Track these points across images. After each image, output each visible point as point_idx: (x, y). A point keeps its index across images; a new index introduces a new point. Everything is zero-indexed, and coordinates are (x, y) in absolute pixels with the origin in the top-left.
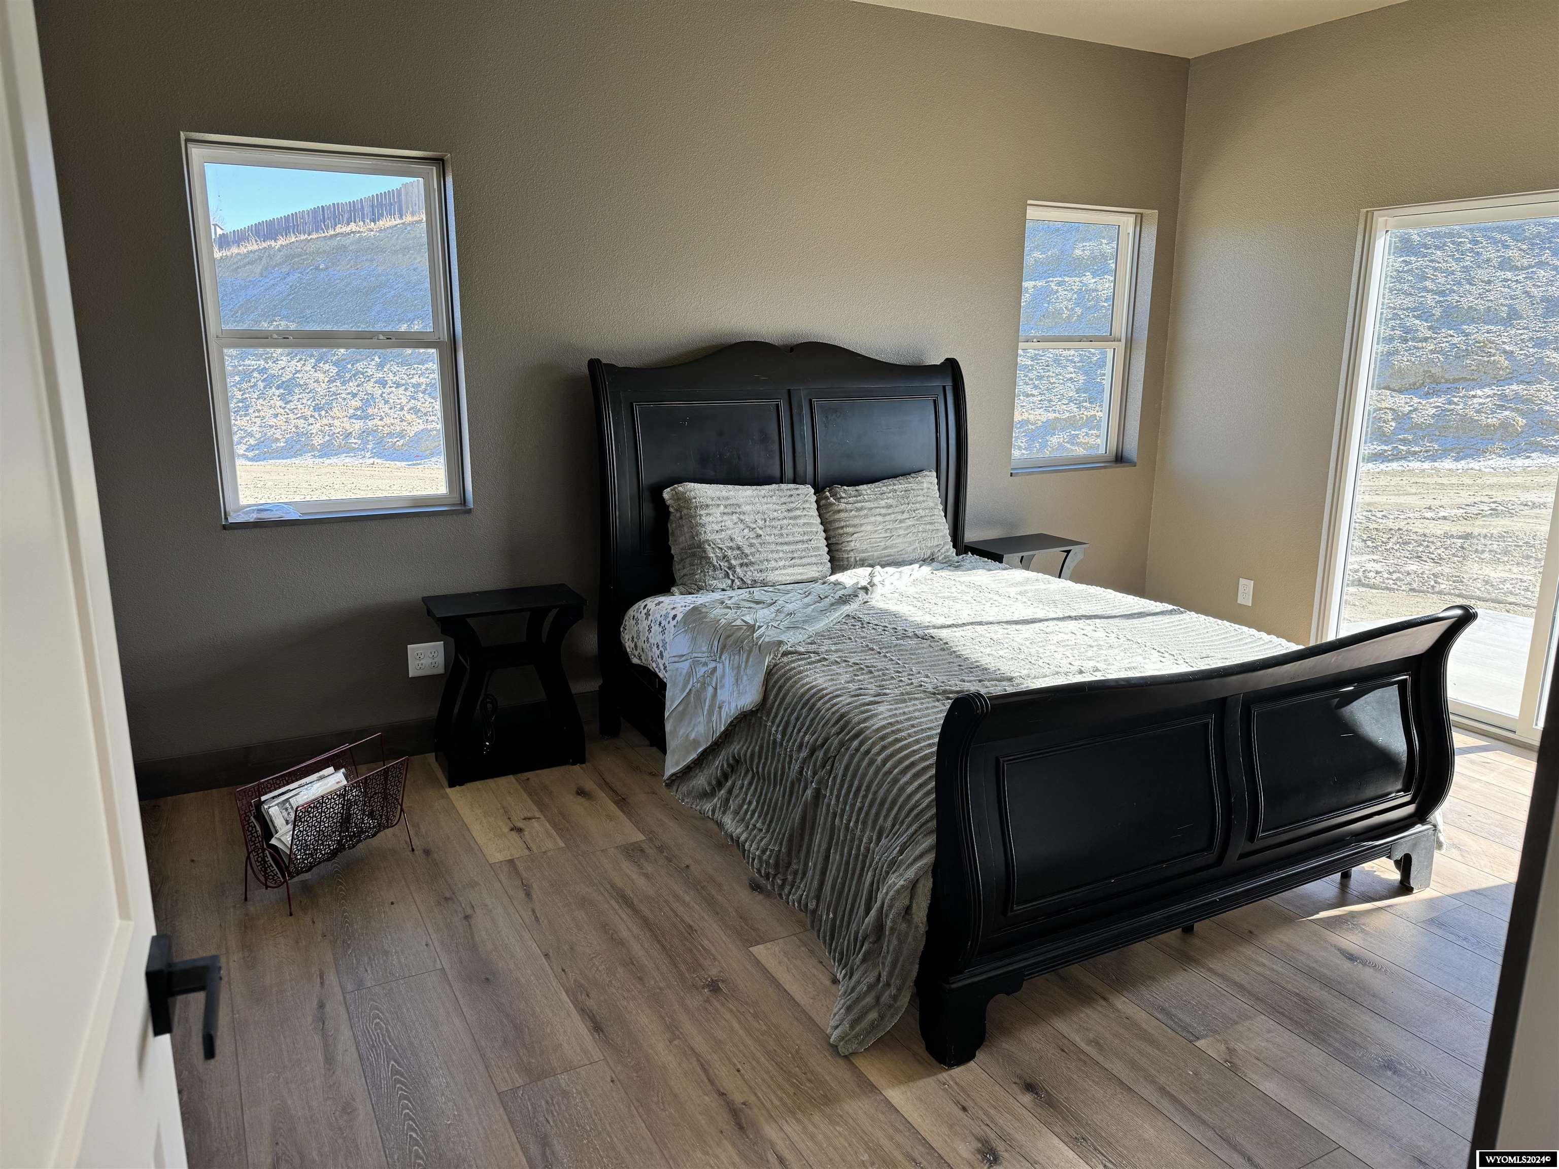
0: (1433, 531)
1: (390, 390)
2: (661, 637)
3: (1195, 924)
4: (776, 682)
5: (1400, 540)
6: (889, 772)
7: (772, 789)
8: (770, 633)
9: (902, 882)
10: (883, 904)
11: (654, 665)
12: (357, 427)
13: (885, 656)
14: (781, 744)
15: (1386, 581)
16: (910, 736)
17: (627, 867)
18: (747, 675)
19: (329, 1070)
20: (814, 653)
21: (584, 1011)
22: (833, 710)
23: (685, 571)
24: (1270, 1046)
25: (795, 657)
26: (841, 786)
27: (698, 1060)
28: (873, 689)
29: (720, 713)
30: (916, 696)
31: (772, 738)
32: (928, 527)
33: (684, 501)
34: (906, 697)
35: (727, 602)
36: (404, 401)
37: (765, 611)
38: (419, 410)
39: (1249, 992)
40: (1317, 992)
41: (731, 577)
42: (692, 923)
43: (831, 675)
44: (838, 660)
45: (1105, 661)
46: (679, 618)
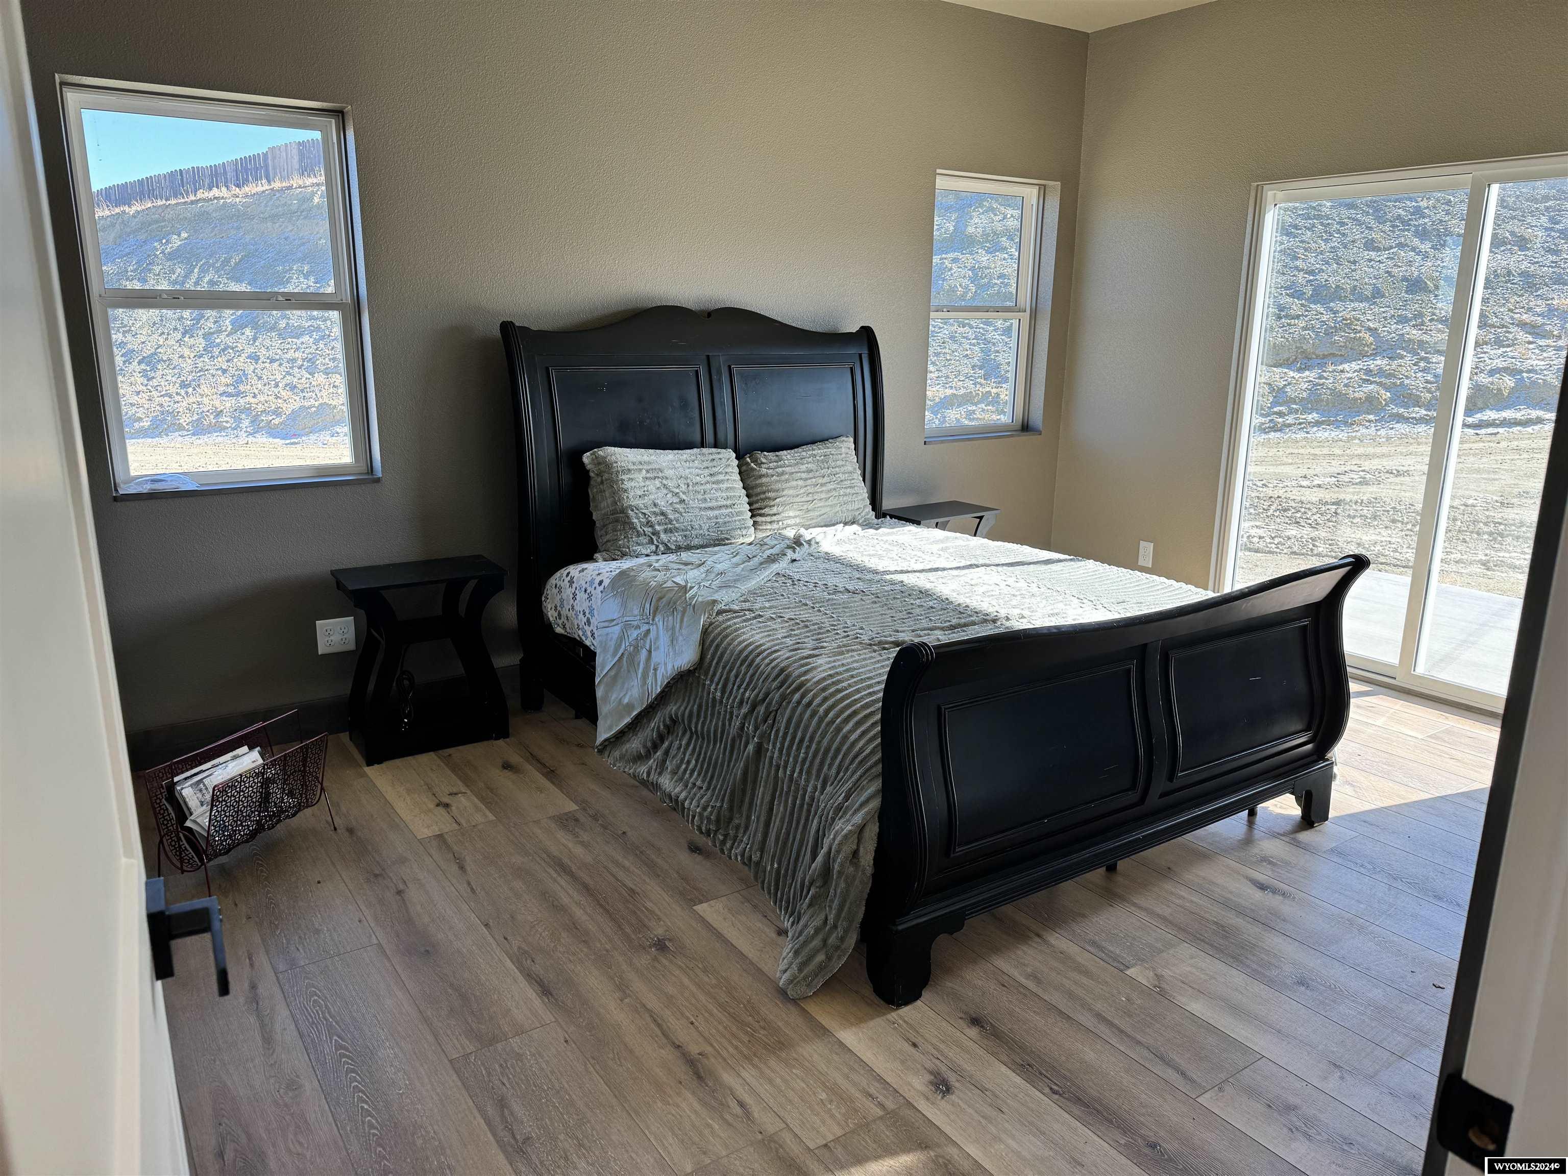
0: (1309, 499)
1: (263, 365)
2: (587, 604)
3: (1119, 862)
4: (713, 641)
5: (1280, 507)
6: (832, 722)
7: (711, 747)
8: (703, 593)
9: (849, 828)
10: (830, 849)
11: (581, 633)
12: (228, 405)
13: (819, 611)
14: (721, 702)
15: (1269, 545)
16: (850, 686)
17: (561, 836)
18: (682, 635)
19: (269, 1049)
20: (749, 610)
21: (529, 976)
22: (773, 664)
23: (608, 537)
24: (1194, 970)
25: (730, 615)
26: (784, 738)
27: (651, 1016)
28: (810, 643)
29: (655, 675)
30: (853, 647)
31: (711, 696)
32: (848, 490)
33: (605, 466)
34: (844, 649)
35: (655, 564)
36: (279, 377)
37: (695, 571)
38: (295, 387)
39: (1171, 922)
40: (1232, 920)
41: (655, 542)
42: (634, 887)
43: (768, 631)
44: (773, 616)
45: (1029, 608)
46: (606, 582)
